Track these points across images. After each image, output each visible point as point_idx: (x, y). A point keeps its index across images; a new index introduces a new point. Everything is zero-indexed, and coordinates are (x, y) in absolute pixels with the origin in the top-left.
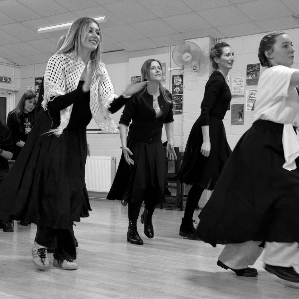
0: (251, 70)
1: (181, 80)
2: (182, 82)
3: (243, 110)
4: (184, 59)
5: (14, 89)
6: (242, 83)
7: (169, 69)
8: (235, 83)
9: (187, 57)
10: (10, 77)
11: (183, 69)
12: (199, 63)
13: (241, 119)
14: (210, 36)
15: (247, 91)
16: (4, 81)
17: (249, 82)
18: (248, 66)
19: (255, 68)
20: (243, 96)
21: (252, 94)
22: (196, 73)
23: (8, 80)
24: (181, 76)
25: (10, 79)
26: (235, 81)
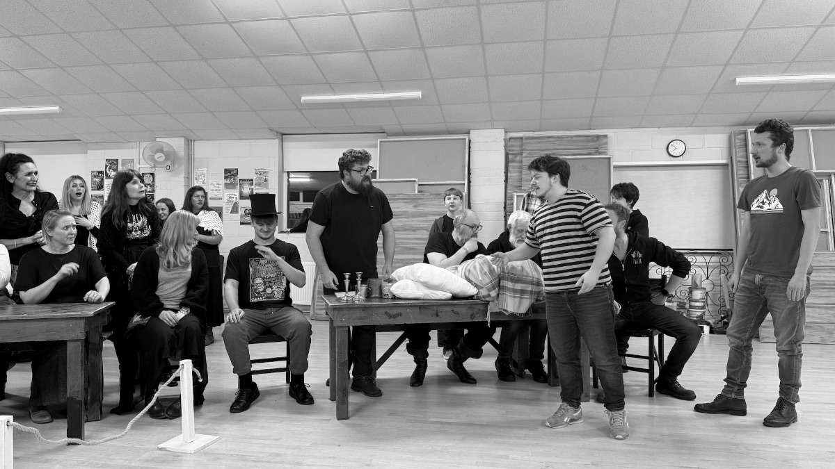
0: (229, 174)
3: (221, 213)
4: (156, 158)
6: (221, 186)
7: (138, 166)
8: (212, 186)
9: (160, 157)
11: (154, 167)
12: (173, 163)
14: (185, 138)
15: (226, 194)
17: (227, 186)
18: (226, 170)
19: (232, 173)
20: (221, 199)
21: (230, 197)
22: (170, 173)
26: (212, 184)
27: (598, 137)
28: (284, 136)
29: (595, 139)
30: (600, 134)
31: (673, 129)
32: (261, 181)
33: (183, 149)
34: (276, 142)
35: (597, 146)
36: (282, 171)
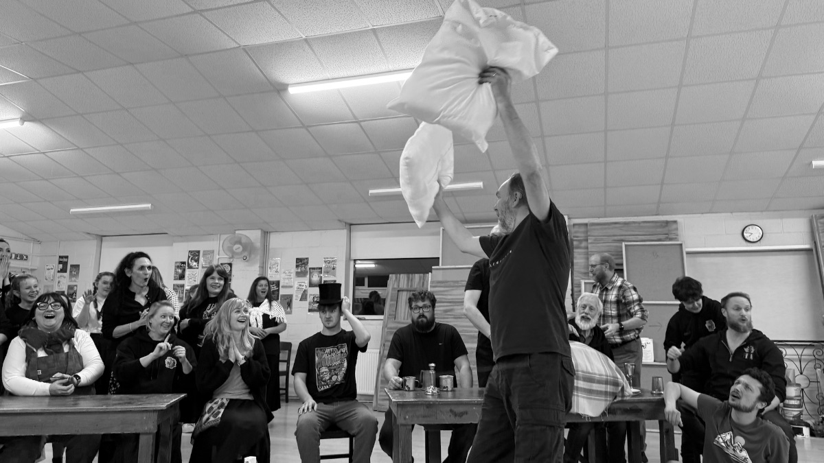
0: (300, 263)
1: (229, 269)
2: (231, 270)
3: (291, 301)
4: (234, 249)
5: (30, 268)
6: (292, 275)
7: (218, 257)
8: (284, 275)
9: (238, 248)
10: (26, 254)
11: (232, 257)
12: (250, 254)
13: (289, 309)
14: (262, 230)
15: (296, 283)
16: (18, 258)
17: (298, 274)
18: (297, 259)
19: (303, 262)
20: (292, 287)
21: (300, 285)
22: (246, 263)
23: (25, 257)
24: (230, 265)
25: (27, 257)
26: (284, 272)
27: (667, 223)
28: (352, 227)
29: (664, 224)
30: (669, 219)
31: (748, 213)
32: (329, 269)
33: (259, 241)
34: (344, 232)
35: (667, 232)
36: (349, 259)
